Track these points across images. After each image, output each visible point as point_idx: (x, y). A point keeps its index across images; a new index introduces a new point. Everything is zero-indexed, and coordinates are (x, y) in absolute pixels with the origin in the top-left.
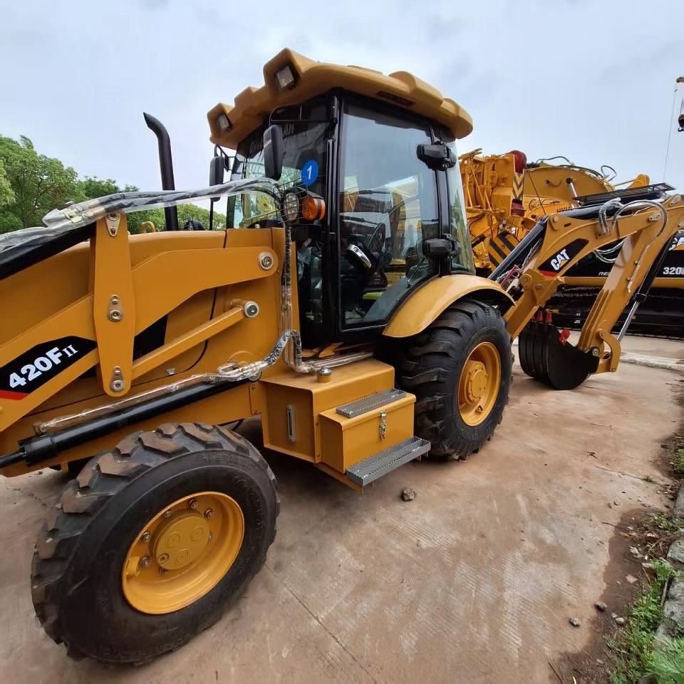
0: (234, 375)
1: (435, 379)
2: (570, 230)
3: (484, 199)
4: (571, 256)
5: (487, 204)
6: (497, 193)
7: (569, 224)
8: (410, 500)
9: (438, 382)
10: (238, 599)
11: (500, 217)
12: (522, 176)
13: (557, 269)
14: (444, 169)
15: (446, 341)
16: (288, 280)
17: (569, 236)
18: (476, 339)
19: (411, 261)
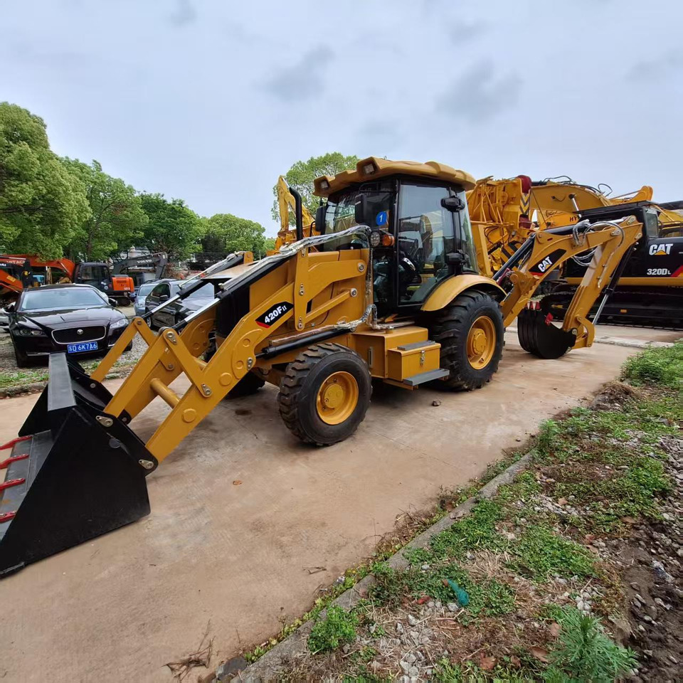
0: (347, 325)
1: (452, 335)
2: (551, 243)
3: (497, 215)
4: (554, 262)
5: (499, 219)
6: (507, 209)
7: (551, 239)
8: (437, 406)
9: (454, 337)
10: (354, 431)
11: (510, 229)
12: (528, 195)
13: (543, 271)
14: (458, 211)
15: (459, 313)
16: (370, 277)
17: (551, 247)
18: (478, 313)
19: (437, 266)
